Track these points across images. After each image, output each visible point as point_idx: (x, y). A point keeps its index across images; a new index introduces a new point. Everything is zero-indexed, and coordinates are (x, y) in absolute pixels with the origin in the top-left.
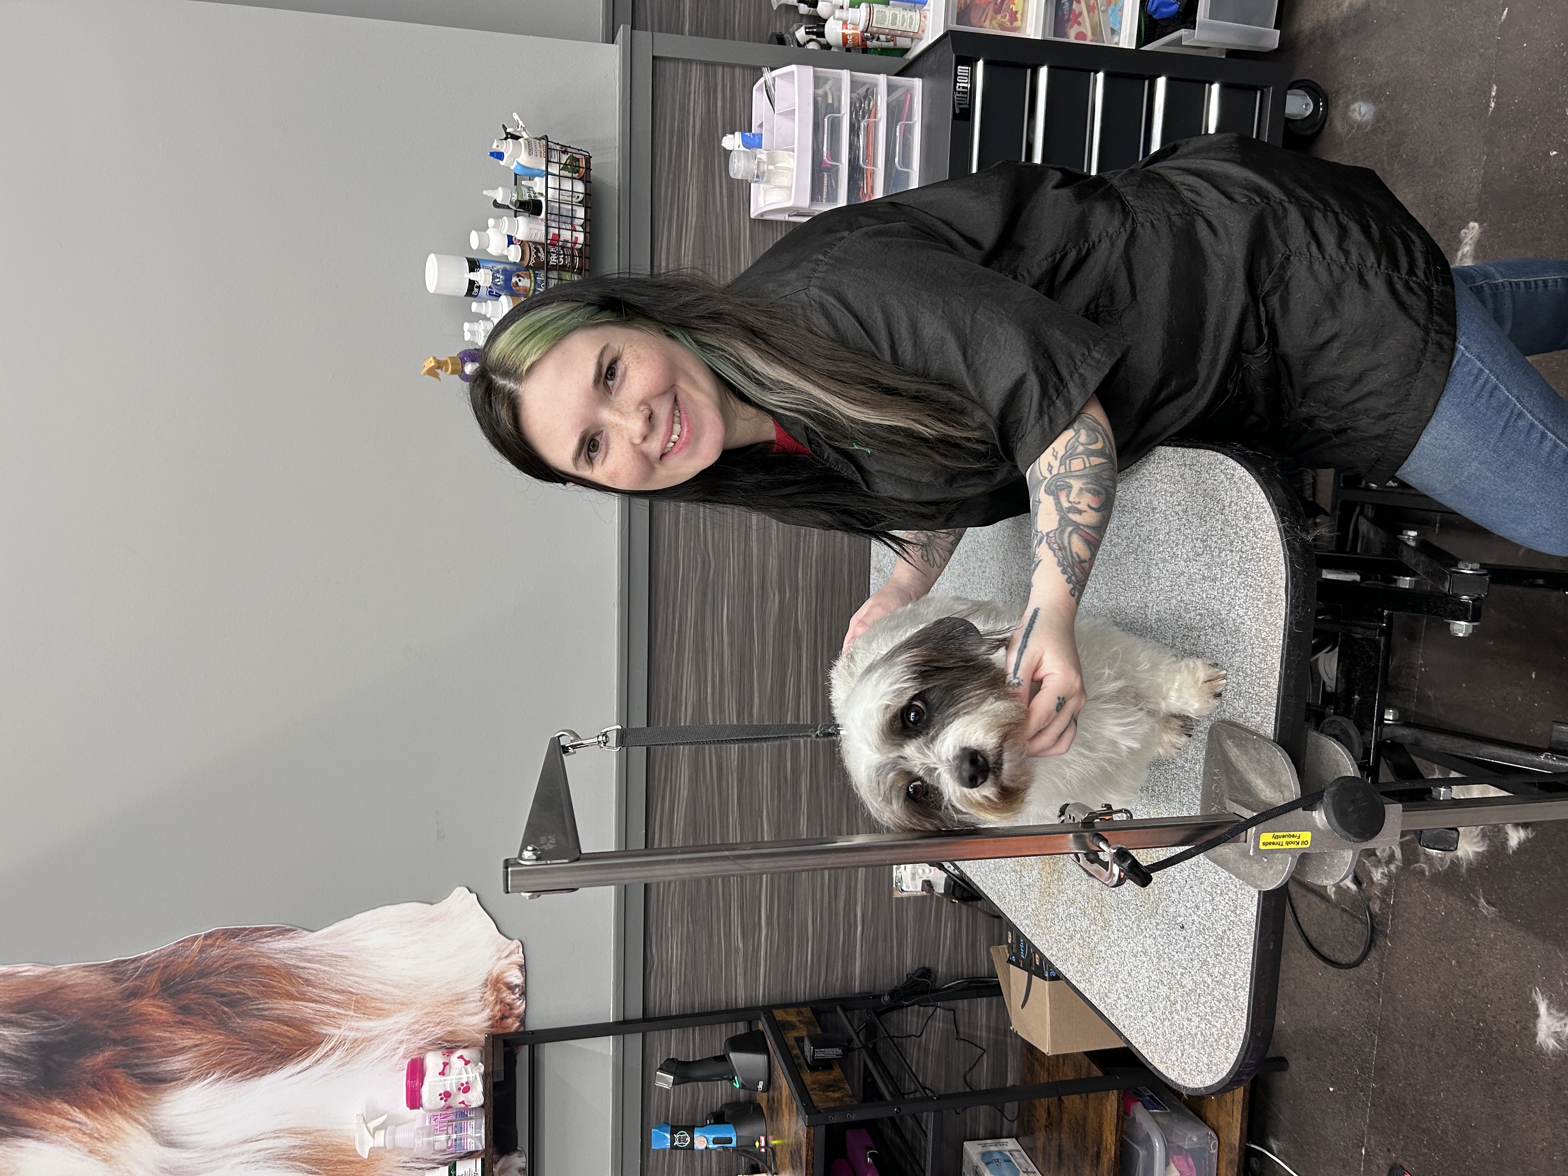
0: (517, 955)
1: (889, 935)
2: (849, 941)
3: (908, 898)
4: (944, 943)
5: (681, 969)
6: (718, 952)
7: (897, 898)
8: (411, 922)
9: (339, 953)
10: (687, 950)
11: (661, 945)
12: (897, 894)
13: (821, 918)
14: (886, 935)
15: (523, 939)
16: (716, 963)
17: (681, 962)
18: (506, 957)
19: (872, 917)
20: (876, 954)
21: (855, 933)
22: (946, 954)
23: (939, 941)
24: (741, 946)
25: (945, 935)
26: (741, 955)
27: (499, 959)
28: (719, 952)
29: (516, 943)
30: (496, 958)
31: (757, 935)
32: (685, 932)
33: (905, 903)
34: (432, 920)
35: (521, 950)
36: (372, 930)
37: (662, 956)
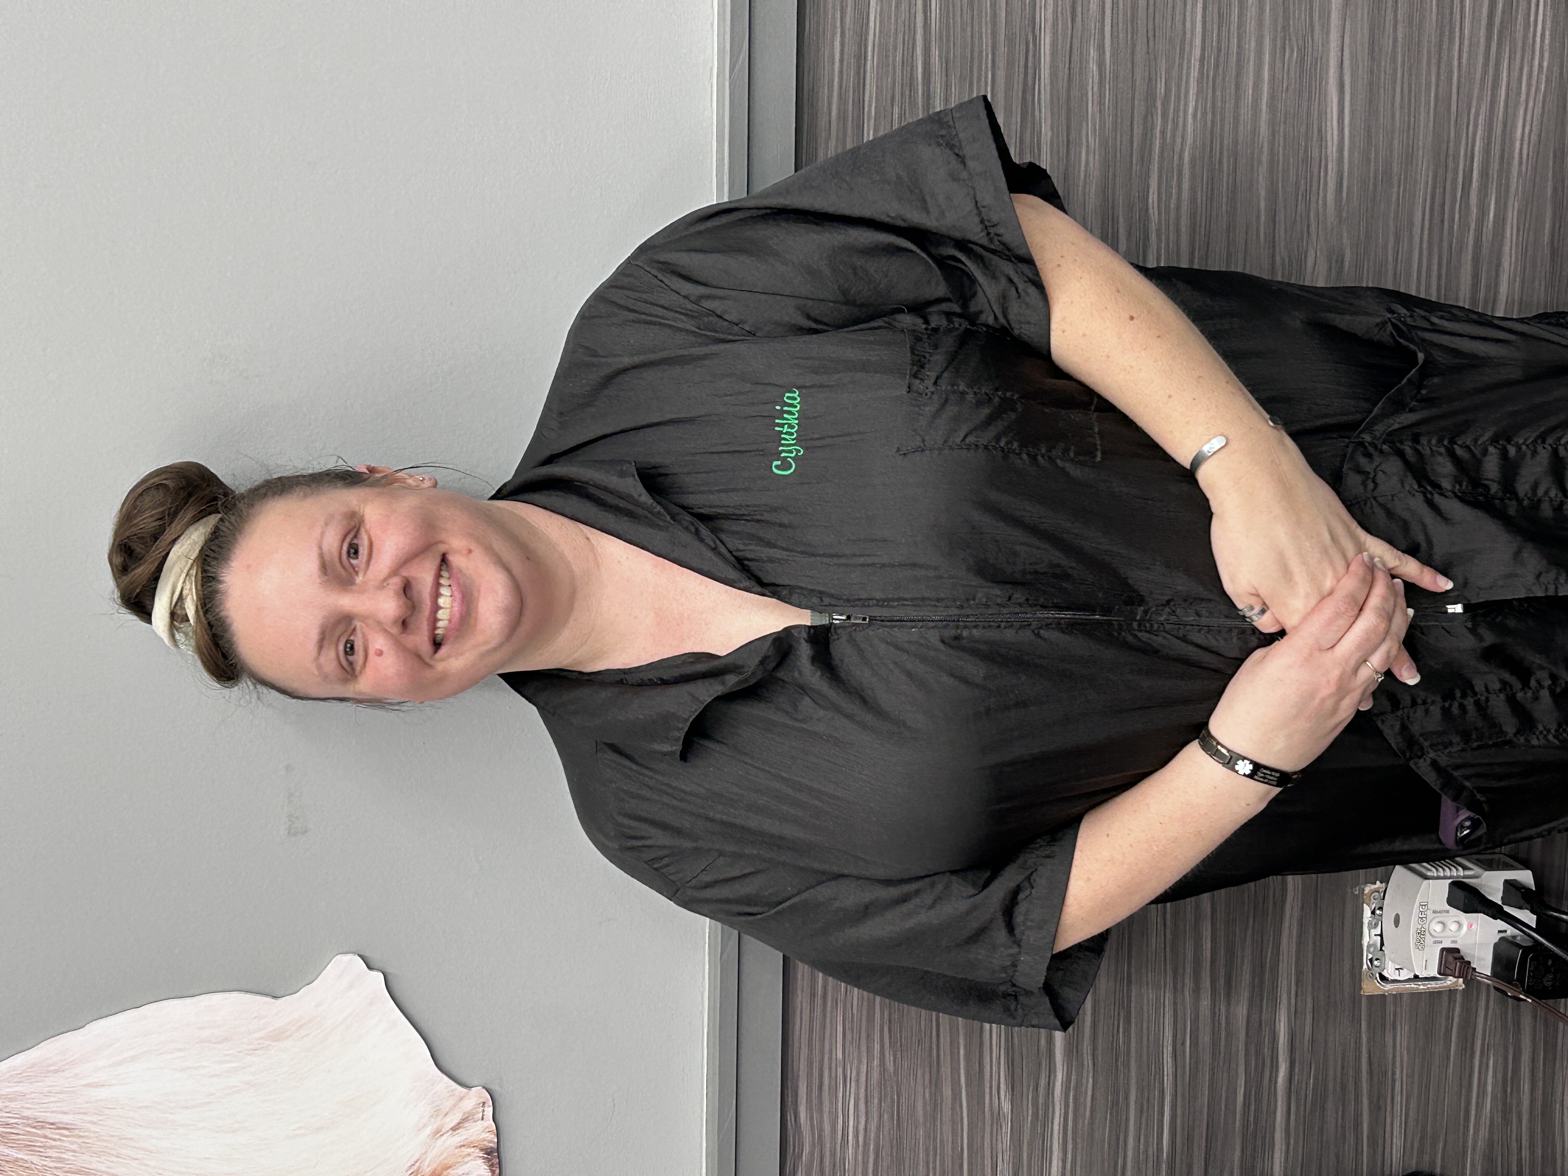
0: (480, 1125)
1: (1351, 1087)
2: (1258, 1101)
3: (1398, 997)
4: (1480, 1106)
5: (865, 1163)
6: (954, 1123)
7: (1370, 998)
8: (226, 1040)
9: (52, 1118)
10: (880, 1116)
11: (821, 1103)
12: (1371, 987)
13: (1195, 1043)
14: (1344, 1088)
15: (495, 1087)
16: (949, 1151)
17: (866, 1144)
18: (454, 1129)
19: (1313, 1041)
20: (1321, 1129)
21: (1273, 1079)
22: (1484, 1133)
23: (1468, 1104)
24: (1006, 1107)
25: (1482, 1085)
26: (1007, 1128)
27: (438, 1133)
28: (956, 1123)
29: (478, 1094)
30: (428, 1130)
31: (1043, 1082)
32: (875, 1075)
33: (1390, 1008)
34: (277, 1036)
35: (489, 1111)
36: (133, 1059)
37: (821, 1130)
